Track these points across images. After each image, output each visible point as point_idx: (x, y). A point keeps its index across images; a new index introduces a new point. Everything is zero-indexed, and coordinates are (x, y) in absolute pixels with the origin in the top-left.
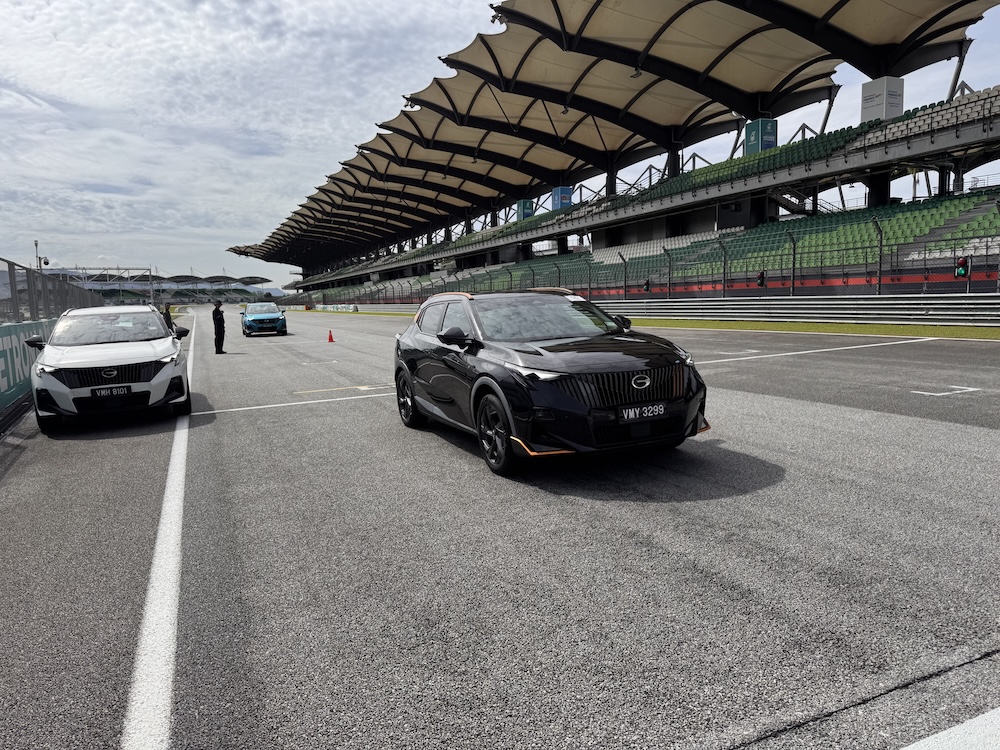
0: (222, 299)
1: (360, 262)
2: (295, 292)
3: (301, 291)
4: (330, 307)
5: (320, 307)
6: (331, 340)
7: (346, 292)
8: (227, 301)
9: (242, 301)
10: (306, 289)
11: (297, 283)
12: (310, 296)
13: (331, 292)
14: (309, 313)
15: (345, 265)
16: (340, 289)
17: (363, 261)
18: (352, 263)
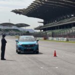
0: (7, 33)
1: (71, 17)
2: (39, 31)
3: (42, 31)
4: (55, 39)
5: (50, 38)
6: (55, 55)
7: (63, 31)
8: (9, 34)
9: (16, 34)
10: (45, 30)
11: (41, 27)
12: (46, 33)
13: (56, 31)
14: (45, 41)
15: (64, 19)
16: (60, 30)
17: (72, 17)
18: (67, 18)
